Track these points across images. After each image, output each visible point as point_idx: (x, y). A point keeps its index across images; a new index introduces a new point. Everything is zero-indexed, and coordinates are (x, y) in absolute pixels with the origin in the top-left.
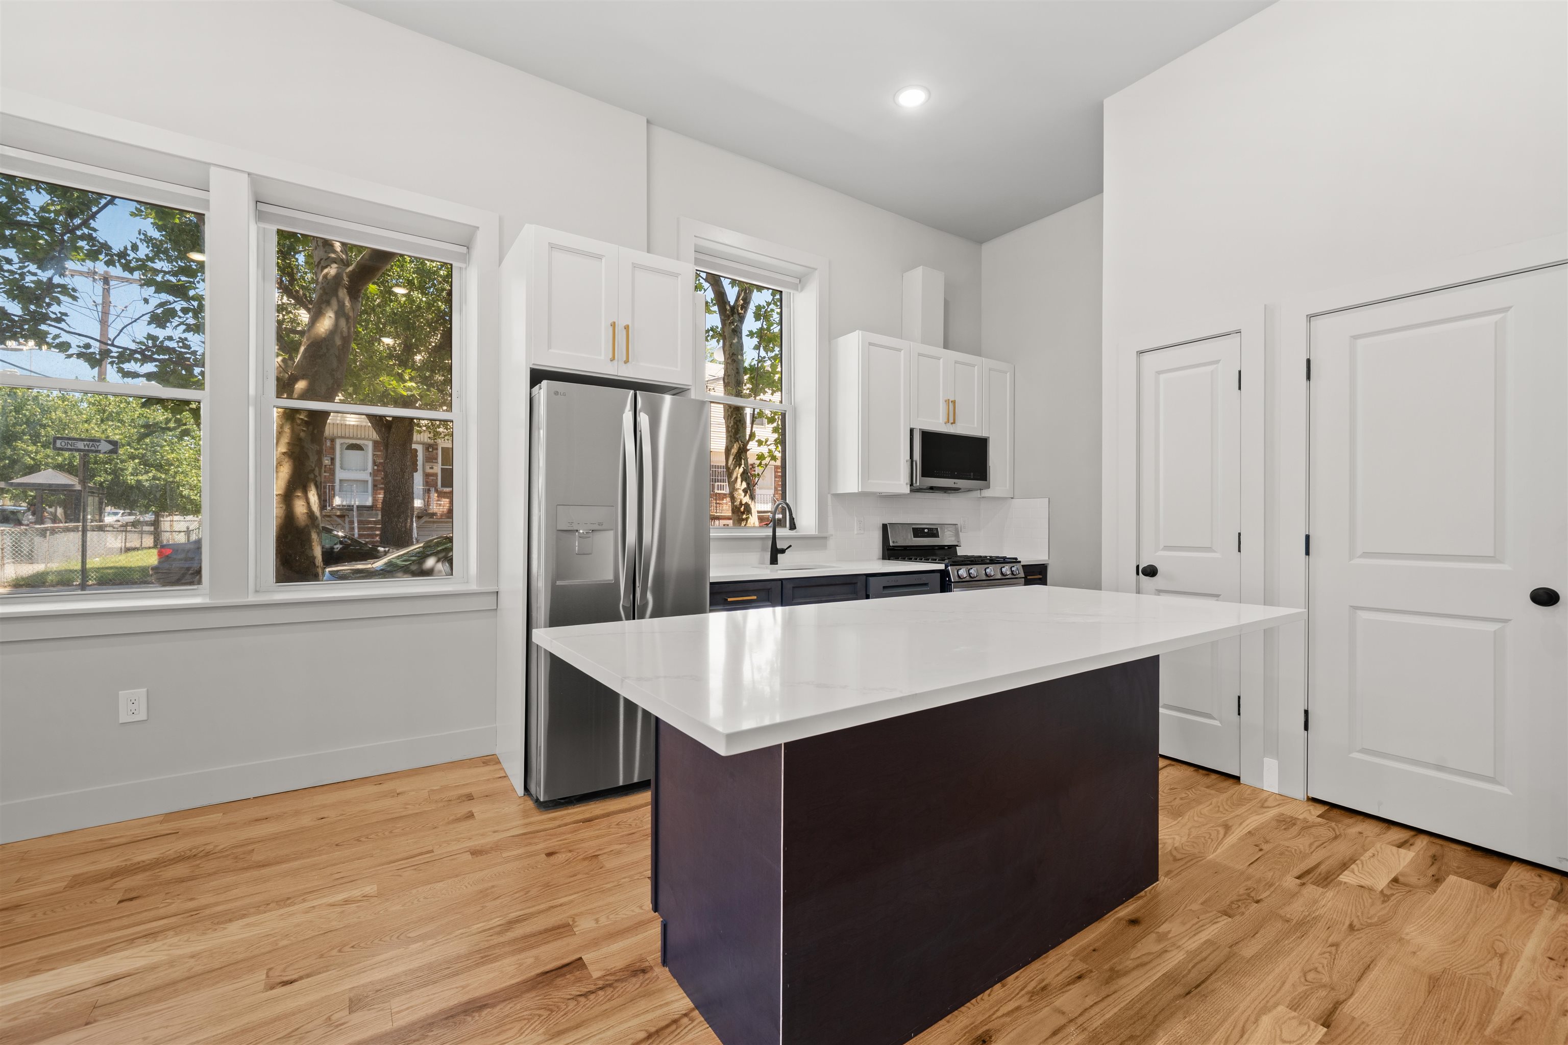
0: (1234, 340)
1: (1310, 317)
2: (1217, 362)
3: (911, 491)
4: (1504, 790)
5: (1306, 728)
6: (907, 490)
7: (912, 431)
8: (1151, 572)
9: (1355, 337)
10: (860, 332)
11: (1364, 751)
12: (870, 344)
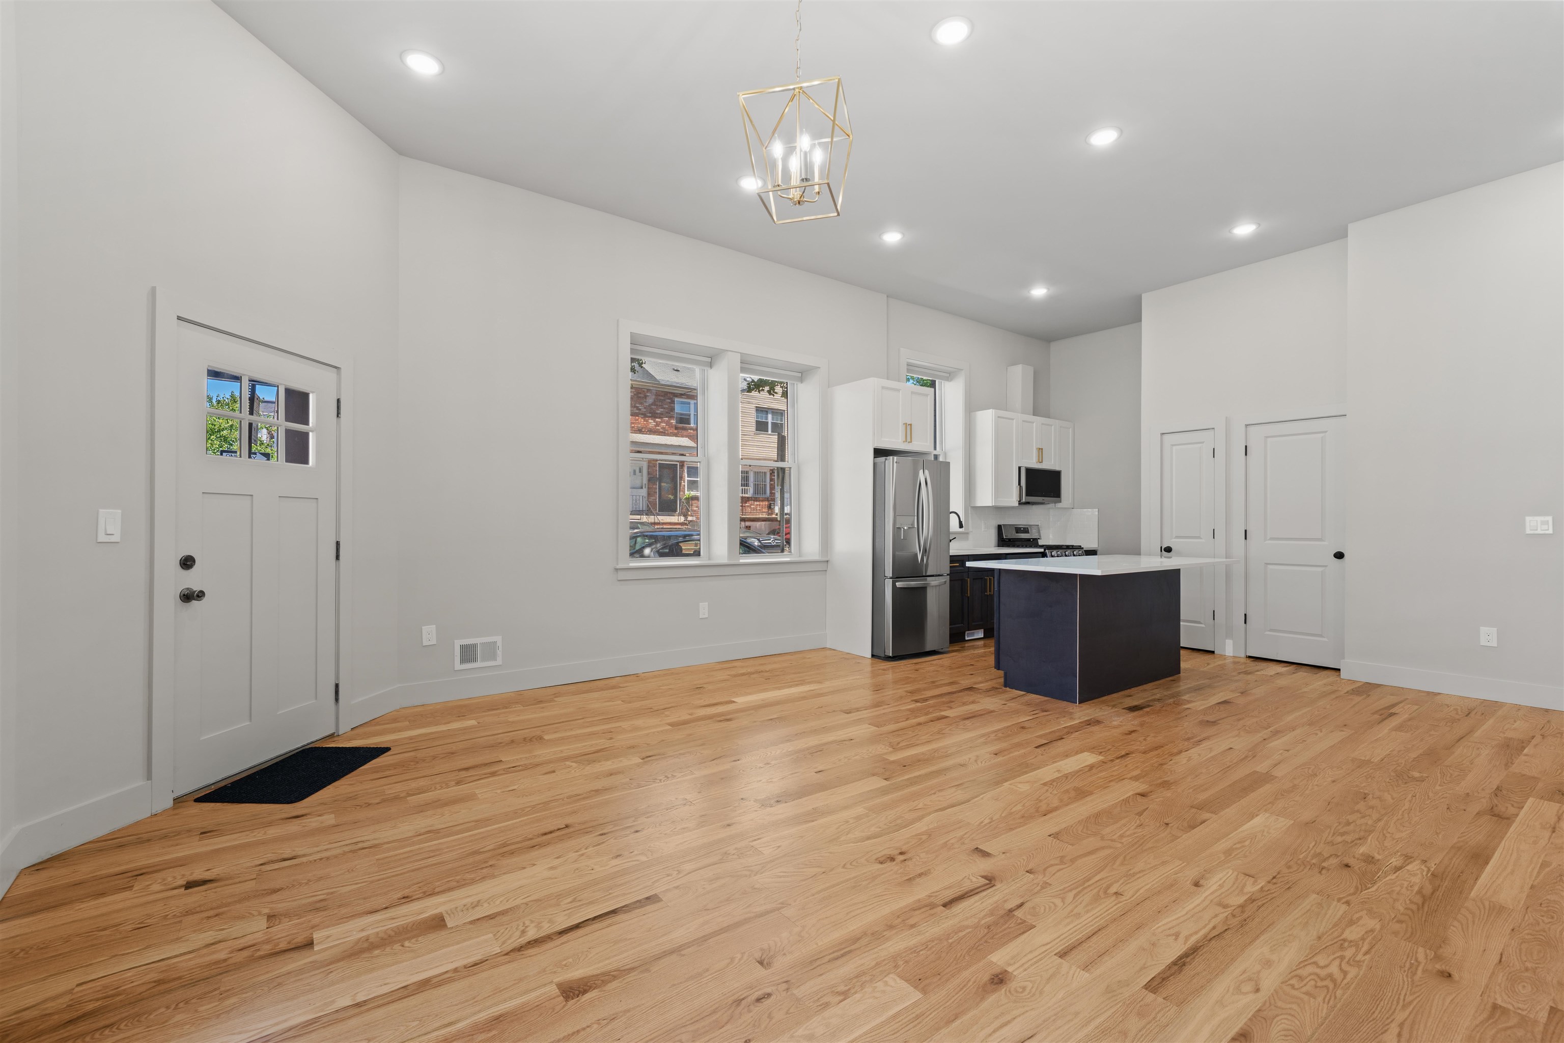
0: (1211, 432)
1: (1247, 425)
2: (1203, 442)
3: (1019, 504)
4: (1325, 639)
5: (1245, 623)
6: (1017, 504)
7: (1020, 468)
8: (1168, 550)
9: (1267, 437)
10: (994, 410)
11: (1271, 630)
12: (998, 417)
